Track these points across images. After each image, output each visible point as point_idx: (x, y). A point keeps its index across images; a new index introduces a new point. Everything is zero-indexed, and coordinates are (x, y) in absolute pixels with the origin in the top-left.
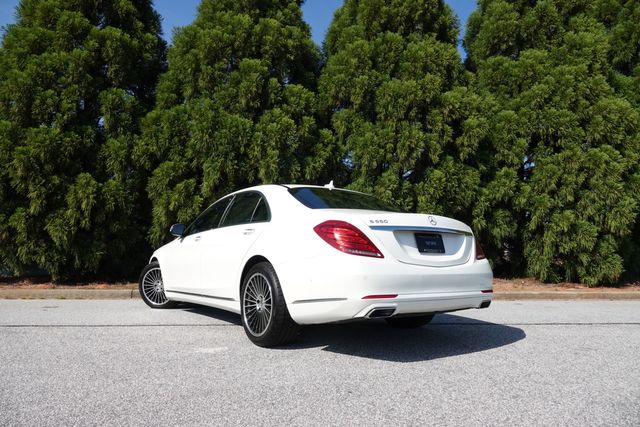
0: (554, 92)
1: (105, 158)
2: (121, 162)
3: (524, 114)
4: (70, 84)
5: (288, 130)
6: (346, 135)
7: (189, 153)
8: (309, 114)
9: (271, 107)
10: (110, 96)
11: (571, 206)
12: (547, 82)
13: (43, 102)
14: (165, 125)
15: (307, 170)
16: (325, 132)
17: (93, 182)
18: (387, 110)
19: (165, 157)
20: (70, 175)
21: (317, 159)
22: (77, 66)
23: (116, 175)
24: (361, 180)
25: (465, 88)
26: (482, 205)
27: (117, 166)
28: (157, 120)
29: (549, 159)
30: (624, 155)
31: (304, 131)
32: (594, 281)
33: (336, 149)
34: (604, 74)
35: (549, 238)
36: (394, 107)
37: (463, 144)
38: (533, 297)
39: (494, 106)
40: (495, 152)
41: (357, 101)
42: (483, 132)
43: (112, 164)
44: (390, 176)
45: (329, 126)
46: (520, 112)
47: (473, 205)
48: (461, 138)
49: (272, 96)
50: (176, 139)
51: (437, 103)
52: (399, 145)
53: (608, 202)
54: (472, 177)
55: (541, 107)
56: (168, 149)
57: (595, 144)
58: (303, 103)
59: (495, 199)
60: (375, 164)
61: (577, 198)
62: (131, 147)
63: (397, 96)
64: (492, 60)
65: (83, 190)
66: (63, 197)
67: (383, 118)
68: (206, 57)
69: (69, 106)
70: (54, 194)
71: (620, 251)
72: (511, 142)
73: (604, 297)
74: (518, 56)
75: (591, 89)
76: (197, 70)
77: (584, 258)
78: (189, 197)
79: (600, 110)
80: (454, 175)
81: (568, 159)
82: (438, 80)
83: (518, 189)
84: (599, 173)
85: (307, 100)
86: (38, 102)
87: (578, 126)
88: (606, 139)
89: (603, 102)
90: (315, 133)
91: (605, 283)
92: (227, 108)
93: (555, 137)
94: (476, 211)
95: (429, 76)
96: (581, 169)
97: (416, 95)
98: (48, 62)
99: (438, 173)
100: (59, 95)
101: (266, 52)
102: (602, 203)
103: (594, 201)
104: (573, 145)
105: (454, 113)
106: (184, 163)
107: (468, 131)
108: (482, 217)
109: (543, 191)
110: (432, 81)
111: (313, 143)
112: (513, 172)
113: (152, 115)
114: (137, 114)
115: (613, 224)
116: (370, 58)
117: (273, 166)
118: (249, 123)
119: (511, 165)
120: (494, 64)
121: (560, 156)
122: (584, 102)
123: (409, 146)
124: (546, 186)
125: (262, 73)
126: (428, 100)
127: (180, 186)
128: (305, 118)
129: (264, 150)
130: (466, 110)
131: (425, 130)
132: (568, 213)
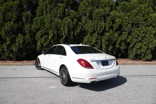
0: (139, 12)
1: (25, 30)
2: (29, 31)
3: (130, 18)
4: (14, 11)
5: (70, 23)
6: (85, 24)
7: (45, 29)
8: (76, 18)
9: (66, 17)
10: (25, 14)
11: (140, 42)
12: (137, 9)
13: (8, 16)
14: (39, 21)
15: (75, 33)
16: (80, 23)
17: (22, 36)
18: (95, 17)
19: (40, 30)
20: (17, 34)
21: (78, 30)
22: (16, 6)
23: (28, 34)
24: (88, 35)
25: (116, 11)
26: (119, 41)
27: (28, 32)
28: (37, 20)
29: (136, 30)
31: (74, 23)
32: (144, 60)
33: (82, 27)
34: (152, 7)
35: (134, 49)
36: (97, 16)
37: (114, 26)
38: (129, 64)
39: (123, 15)
40: (123, 28)
41: (88, 15)
42: (120, 23)
43: (27, 32)
44: (96, 34)
45: (81, 21)
46: (129, 17)
47: (116, 41)
48: (114, 25)
49: (67, 14)
50: (42, 25)
51: (108, 15)
52: (98, 26)
53: (150, 41)
54: (116, 35)
55: (135, 16)
56: (40, 28)
57: (148, 26)
58: (74, 15)
59: (122, 40)
60: (92, 31)
61: (142, 40)
62: (31, 27)
63: (98, 14)
64: (123, 3)
65: (20, 38)
66: (15, 40)
67: (94, 19)
68: (49, 3)
69: (15, 16)
70: (13, 39)
71: (151, 53)
72: (127, 25)
73: (146, 64)
74: (130, 2)
75: (148, 11)
76: (47, 6)
77: (143, 55)
78: (46, 40)
79: (150, 17)
80: (112, 34)
81: (141, 30)
82: (109, 9)
83: (128, 37)
84: (148, 34)
85: (75, 14)
86: (7, 16)
87: (144, 21)
88: (151, 25)
89: (151, 15)
90: (77, 23)
91: (147, 60)
92: (55, 17)
93: (138, 24)
94: (117, 43)
95: (106, 8)
96: (144, 33)
97: (103, 13)
98: (8, 5)
99: (107, 34)
100: (12, 14)
101: (65, 1)
102: (148, 41)
103: (146, 41)
104: (142, 26)
105: (112, 18)
106: (44, 31)
107: (116, 23)
108: (118, 45)
109: (134, 38)
110: (107, 9)
111: (77, 26)
112: (127, 33)
113: (36, 18)
114: (32, 18)
115: (150, 47)
116: (91, 3)
117: (66, 32)
118: (60, 21)
119: (126, 31)
120: (123, 4)
121: (139, 29)
122: (146, 15)
123: (100, 27)
124: (135, 36)
125: (64, 7)
126: (106, 14)
127: (44, 37)
128: (75, 19)
129: (64, 28)
130: (116, 17)
131: (105, 22)
132: (140, 43)
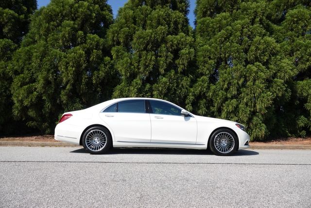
3: (214, 47)
5: (81, 57)
8: (98, 49)
9: (77, 45)
11: (236, 97)
12: (227, 30)
15: (94, 78)
16: (107, 58)
19: (22, 72)
21: (100, 72)
24: (123, 83)
26: (191, 97)
30: (268, 68)
34: (261, 24)
37: (179, 63)
39: (201, 43)
40: (198, 68)
42: (191, 57)
44: (138, 81)
46: (212, 46)
47: (186, 97)
48: (178, 60)
49: (79, 39)
51: (164, 41)
52: (141, 64)
55: (222, 43)
57: (252, 62)
58: (94, 43)
61: (239, 93)
63: (140, 38)
64: (202, 19)
71: (266, 122)
72: (206, 62)
75: (252, 32)
79: (255, 43)
80: (174, 80)
83: (208, 88)
87: (242, 52)
88: (257, 59)
89: (257, 39)
90: (101, 59)
91: (257, 140)
92: (53, 45)
94: (187, 101)
95: (161, 27)
96: (241, 77)
97: (151, 37)
99: (164, 79)
103: (248, 94)
105: (173, 46)
106: (30, 75)
107: (182, 56)
108: (190, 104)
109: (222, 89)
111: (99, 64)
112: (205, 78)
113: (18, 51)
116: (133, 19)
117: (71, 76)
119: (206, 75)
120: (203, 21)
123: (145, 64)
124: (223, 86)
125: (73, 28)
126: (159, 40)
127: (25, 87)
128: (94, 50)
130: (182, 45)
131: (157, 56)
